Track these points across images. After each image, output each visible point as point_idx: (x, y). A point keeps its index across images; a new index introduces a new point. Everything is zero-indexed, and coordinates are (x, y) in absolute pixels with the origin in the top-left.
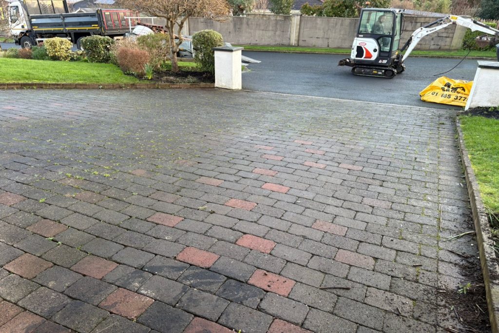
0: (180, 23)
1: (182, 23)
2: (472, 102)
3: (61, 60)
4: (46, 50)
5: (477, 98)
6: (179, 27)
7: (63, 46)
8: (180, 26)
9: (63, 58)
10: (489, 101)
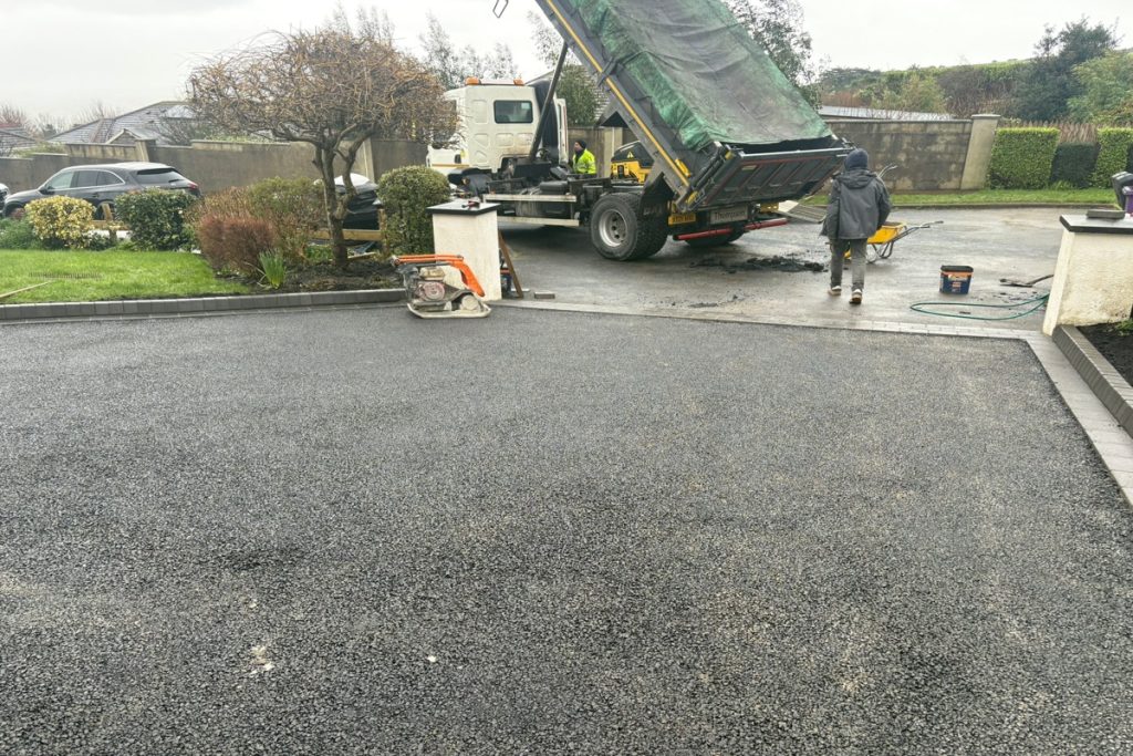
0: (346, 154)
1: (353, 153)
2: (1061, 312)
3: (68, 248)
4: (32, 227)
5: (1072, 302)
6: (345, 163)
7: (73, 217)
8: (346, 159)
9: (73, 242)
10: (1103, 309)
